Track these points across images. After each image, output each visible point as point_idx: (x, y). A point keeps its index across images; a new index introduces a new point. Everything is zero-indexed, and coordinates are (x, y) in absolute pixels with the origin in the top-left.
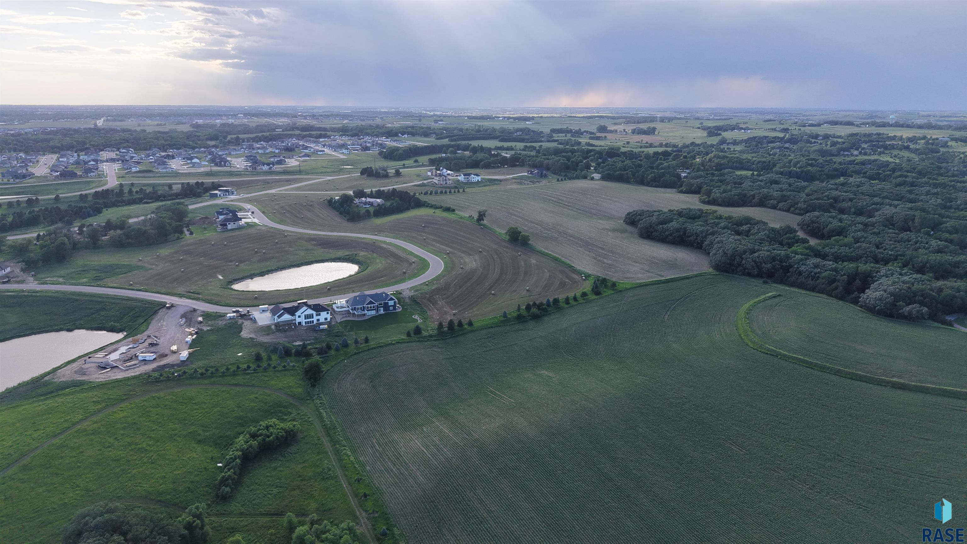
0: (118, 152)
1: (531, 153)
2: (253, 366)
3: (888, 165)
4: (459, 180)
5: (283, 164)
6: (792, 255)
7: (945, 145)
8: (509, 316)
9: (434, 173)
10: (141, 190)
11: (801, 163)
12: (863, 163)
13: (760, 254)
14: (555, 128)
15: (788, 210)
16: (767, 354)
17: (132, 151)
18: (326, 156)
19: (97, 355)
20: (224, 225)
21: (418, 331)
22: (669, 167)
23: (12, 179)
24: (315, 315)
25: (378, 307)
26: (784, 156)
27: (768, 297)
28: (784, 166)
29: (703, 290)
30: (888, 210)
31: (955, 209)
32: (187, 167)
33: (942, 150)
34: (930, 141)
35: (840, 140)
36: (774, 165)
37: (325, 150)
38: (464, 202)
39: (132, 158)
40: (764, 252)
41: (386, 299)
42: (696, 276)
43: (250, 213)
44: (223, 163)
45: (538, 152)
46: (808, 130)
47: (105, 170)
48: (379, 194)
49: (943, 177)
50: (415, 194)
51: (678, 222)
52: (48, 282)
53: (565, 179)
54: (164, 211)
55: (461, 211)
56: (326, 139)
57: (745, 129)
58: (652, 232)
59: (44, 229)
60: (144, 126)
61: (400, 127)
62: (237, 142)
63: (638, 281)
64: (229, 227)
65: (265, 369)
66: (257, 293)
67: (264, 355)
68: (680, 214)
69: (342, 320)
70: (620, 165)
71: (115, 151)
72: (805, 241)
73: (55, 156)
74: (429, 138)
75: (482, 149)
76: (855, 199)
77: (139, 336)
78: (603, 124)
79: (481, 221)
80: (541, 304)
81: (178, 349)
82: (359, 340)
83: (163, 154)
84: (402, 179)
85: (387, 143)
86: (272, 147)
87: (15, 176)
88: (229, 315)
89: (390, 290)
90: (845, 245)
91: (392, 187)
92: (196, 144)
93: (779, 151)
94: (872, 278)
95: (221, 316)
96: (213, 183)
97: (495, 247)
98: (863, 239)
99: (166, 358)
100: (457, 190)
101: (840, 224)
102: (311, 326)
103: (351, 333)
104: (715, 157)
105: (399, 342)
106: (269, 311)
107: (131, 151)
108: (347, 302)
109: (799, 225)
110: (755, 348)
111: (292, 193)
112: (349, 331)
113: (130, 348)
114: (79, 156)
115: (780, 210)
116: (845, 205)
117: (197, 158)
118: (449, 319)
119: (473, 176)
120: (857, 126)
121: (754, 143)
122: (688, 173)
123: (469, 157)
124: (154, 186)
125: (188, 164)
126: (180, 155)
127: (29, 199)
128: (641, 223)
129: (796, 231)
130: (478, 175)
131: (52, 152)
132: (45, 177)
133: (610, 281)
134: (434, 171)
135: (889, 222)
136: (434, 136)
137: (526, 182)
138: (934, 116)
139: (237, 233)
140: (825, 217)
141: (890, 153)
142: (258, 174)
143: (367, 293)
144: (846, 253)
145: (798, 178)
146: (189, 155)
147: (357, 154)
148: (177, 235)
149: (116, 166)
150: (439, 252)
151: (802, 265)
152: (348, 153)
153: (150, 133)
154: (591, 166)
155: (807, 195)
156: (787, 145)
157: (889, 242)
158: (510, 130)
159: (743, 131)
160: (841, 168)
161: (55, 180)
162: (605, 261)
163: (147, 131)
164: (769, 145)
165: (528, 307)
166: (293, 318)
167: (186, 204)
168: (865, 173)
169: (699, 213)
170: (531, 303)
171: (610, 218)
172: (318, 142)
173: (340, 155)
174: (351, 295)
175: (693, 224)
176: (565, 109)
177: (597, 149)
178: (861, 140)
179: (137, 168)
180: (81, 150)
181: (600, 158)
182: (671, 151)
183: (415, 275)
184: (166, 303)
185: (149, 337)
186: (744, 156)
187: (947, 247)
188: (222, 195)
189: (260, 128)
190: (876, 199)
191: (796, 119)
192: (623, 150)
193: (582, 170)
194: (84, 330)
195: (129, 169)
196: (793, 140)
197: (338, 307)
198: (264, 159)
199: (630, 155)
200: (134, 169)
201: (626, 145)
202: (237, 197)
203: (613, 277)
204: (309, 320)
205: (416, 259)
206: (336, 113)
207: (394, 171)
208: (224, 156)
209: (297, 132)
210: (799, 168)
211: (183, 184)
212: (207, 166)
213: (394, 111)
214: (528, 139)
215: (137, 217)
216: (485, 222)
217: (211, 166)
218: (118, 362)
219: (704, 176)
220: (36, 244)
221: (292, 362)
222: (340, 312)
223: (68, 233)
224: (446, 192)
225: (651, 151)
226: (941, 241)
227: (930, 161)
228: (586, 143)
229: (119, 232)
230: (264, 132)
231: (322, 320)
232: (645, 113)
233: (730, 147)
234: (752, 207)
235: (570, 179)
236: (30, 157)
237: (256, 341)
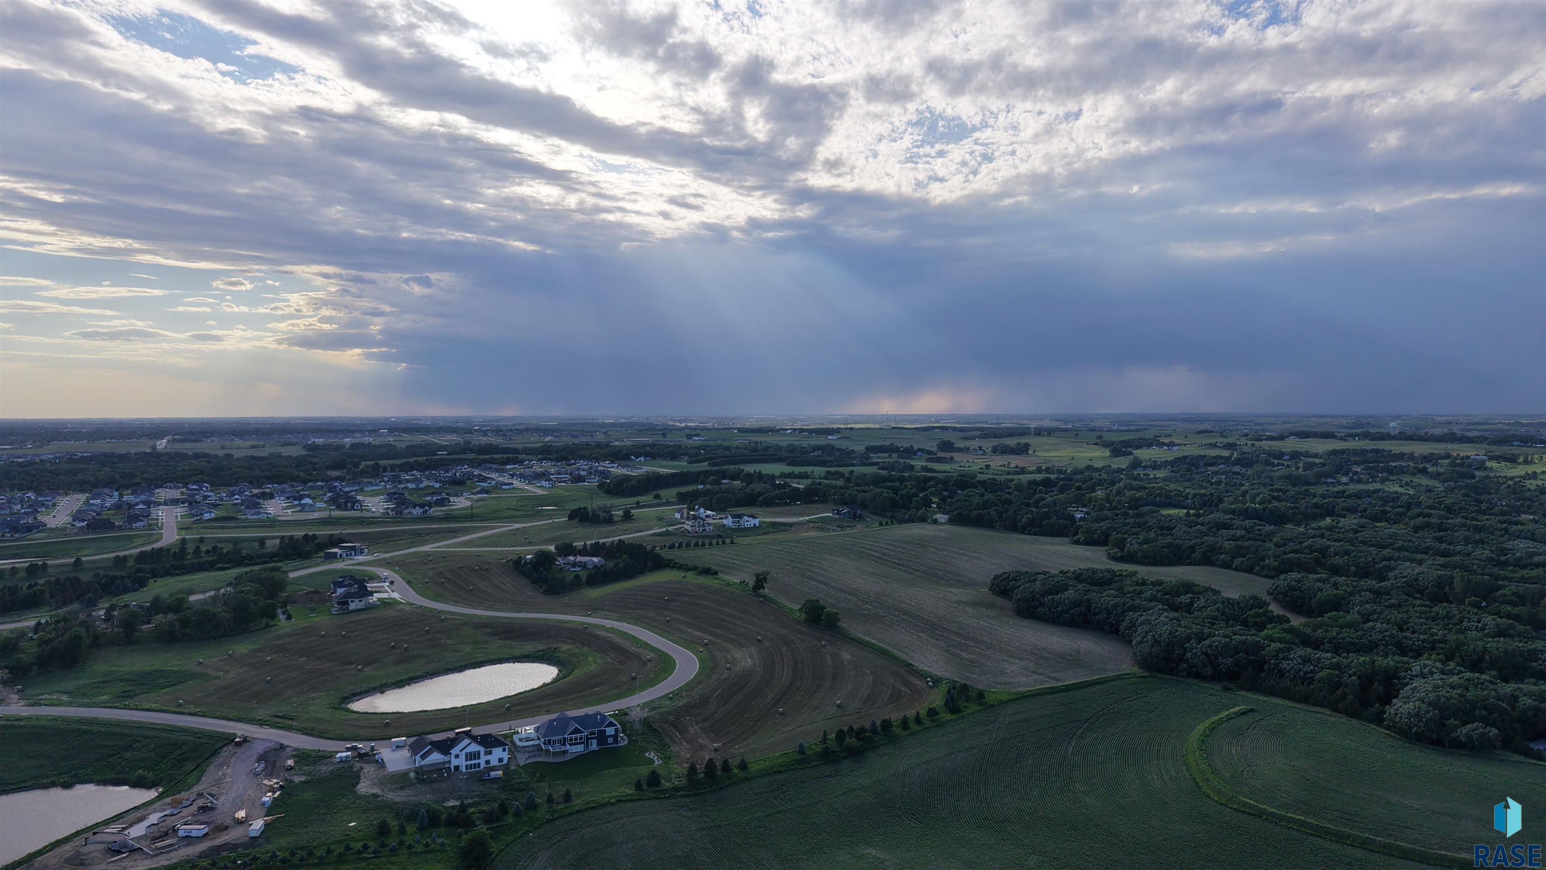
0: (184, 490)
1: (837, 482)
2: (372, 845)
3: (1398, 498)
4: (724, 525)
5: (445, 506)
6: (1264, 643)
7: (1481, 466)
8: (808, 752)
9: (685, 515)
10: (215, 548)
11: (1261, 496)
12: (1358, 495)
13: (1214, 642)
14: (872, 444)
15: (1250, 570)
16: (1243, 812)
17: (207, 488)
18: (514, 491)
19: (108, 828)
20: (343, 603)
21: (654, 779)
22: (1054, 502)
23: (9, 533)
24: (482, 753)
25: (588, 739)
26: (1233, 486)
27: (1234, 713)
28: (1236, 501)
29: (1126, 704)
30: (1407, 569)
31: (1515, 566)
32: (292, 512)
33: (1478, 474)
34: (1458, 461)
35: (1317, 461)
36: (1221, 501)
37: (514, 482)
38: (733, 559)
39: (206, 498)
40: (1220, 636)
41: (601, 724)
42: (1114, 679)
43: (387, 584)
44: (349, 504)
45: (848, 480)
46: (1265, 445)
47: (160, 518)
48: (597, 550)
49: (1486, 517)
50: (654, 547)
51: (1076, 591)
52: (42, 702)
53: (892, 523)
54: (248, 581)
55: (727, 573)
56: (517, 466)
57: (1168, 445)
58: (1036, 608)
59: (48, 613)
60: (231, 448)
61: (633, 445)
62: (375, 472)
63: (1020, 689)
64: (352, 606)
65: (393, 851)
66: (389, 716)
67: (393, 824)
68: (1078, 577)
69: (527, 762)
70: (977, 500)
71: (180, 488)
72: (1283, 620)
73: (83, 497)
74: (679, 461)
75: (760, 476)
76: (1354, 551)
77: (184, 795)
78: (947, 439)
79: (759, 589)
80: (863, 730)
81: (246, 817)
82: (555, 796)
83: (256, 491)
84: (634, 524)
85: (613, 469)
86: (429, 479)
87: (15, 528)
88: (339, 755)
89: (608, 709)
90: (1349, 625)
91: (618, 538)
92: (310, 475)
93: (1225, 478)
94: (1399, 680)
95: (324, 757)
96: (332, 535)
97: (783, 632)
98: (1375, 616)
99: (225, 832)
100: (720, 541)
101: (1335, 592)
102: (475, 772)
103: (542, 784)
104: (1125, 487)
105: (621, 801)
106: (407, 747)
107: (205, 486)
108: (537, 730)
109: (1269, 594)
110: (1222, 802)
111: (459, 551)
112: (538, 781)
113: (166, 815)
114: (121, 496)
115: (1236, 569)
116: (1338, 560)
117: (309, 496)
118: (708, 758)
119: (746, 518)
120: (1341, 439)
121: (1185, 466)
122: (1086, 513)
123: (740, 490)
124: (235, 542)
125: (294, 506)
126: (283, 492)
127: (32, 564)
128: (1017, 593)
129: (1266, 604)
130: (754, 517)
131: (79, 491)
132: (63, 529)
133: (974, 688)
134: (685, 511)
135: (1414, 588)
136: (686, 458)
137: (830, 527)
138: (1457, 423)
139: (363, 616)
140: (1311, 580)
141: (1398, 479)
142: (405, 521)
143: (571, 713)
144: (1353, 639)
145: (1260, 519)
146: (297, 493)
147: (564, 488)
148: (265, 620)
149: (179, 511)
150: (692, 642)
151: (1283, 658)
152: (550, 486)
153: (238, 459)
154: (931, 502)
155: (1278, 546)
156: (1237, 469)
157: (1417, 621)
158: (804, 447)
159: (1166, 448)
160: (1325, 503)
161: (77, 534)
162: (963, 654)
163: (235, 457)
164: (1209, 468)
165: (841, 736)
166: (446, 759)
167: (284, 569)
168: (1365, 510)
169: (1108, 576)
170: (845, 729)
171: (968, 584)
172: (503, 471)
173: (537, 490)
174: (545, 718)
175: (1101, 594)
176: (887, 418)
177: (940, 477)
178: (1350, 461)
179: (212, 514)
180: (127, 487)
181: (946, 491)
182: (1057, 478)
183: (650, 683)
184: (235, 736)
185: (200, 795)
186: (1173, 486)
187: (1511, 627)
188: (344, 555)
189: (412, 450)
190: (1386, 552)
191: (1246, 429)
192: (981, 477)
193: (918, 509)
194: (92, 785)
195: (198, 516)
196: (1246, 461)
197: (521, 740)
198: (414, 498)
199: (992, 486)
200: (207, 516)
201: (985, 471)
202: (369, 558)
203: (979, 682)
204: (473, 762)
205: (652, 655)
206: (534, 427)
207: (621, 513)
208: (352, 493)
209: (471, 456)
210: (1261, 503)
211: (283, 537)
212: (325, 509)
213: (624, 423)
214: (831, 462)
215: (204, 592)
216: (766, 591)
217: (330, 510)
218: (144, 842)
219: (1112, 517)
220: (31, 638)
221: (439, 836)
222: (524, 747)
223: (87, 619)
224: (703, 545)
225: (1024, 478)
226: (1501, 618)
227: (1462, 491)
228: (922, 467)
229: (171, 616)
230: (419, 456)
231: (494, 762)
232: (1011, 421)
233: (1149, 472)
234: (1192, 565)
235: (900, 522)
236: (43, 499)
237: (382, 801)
